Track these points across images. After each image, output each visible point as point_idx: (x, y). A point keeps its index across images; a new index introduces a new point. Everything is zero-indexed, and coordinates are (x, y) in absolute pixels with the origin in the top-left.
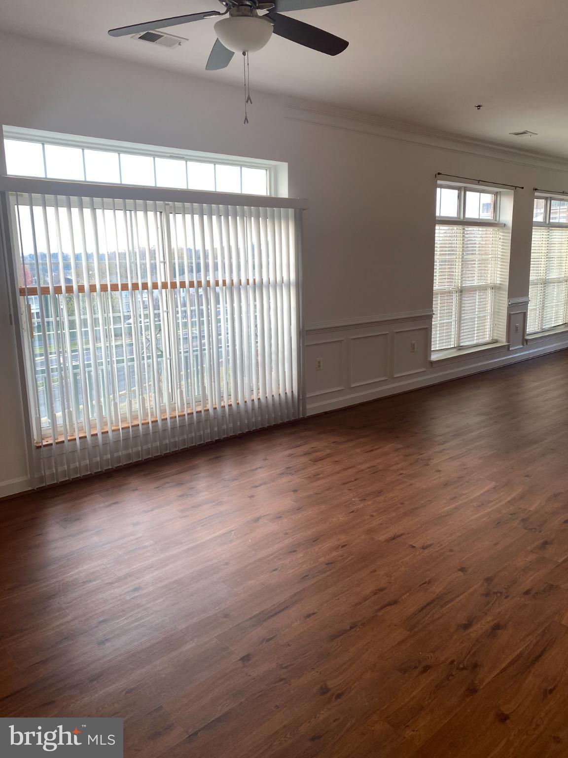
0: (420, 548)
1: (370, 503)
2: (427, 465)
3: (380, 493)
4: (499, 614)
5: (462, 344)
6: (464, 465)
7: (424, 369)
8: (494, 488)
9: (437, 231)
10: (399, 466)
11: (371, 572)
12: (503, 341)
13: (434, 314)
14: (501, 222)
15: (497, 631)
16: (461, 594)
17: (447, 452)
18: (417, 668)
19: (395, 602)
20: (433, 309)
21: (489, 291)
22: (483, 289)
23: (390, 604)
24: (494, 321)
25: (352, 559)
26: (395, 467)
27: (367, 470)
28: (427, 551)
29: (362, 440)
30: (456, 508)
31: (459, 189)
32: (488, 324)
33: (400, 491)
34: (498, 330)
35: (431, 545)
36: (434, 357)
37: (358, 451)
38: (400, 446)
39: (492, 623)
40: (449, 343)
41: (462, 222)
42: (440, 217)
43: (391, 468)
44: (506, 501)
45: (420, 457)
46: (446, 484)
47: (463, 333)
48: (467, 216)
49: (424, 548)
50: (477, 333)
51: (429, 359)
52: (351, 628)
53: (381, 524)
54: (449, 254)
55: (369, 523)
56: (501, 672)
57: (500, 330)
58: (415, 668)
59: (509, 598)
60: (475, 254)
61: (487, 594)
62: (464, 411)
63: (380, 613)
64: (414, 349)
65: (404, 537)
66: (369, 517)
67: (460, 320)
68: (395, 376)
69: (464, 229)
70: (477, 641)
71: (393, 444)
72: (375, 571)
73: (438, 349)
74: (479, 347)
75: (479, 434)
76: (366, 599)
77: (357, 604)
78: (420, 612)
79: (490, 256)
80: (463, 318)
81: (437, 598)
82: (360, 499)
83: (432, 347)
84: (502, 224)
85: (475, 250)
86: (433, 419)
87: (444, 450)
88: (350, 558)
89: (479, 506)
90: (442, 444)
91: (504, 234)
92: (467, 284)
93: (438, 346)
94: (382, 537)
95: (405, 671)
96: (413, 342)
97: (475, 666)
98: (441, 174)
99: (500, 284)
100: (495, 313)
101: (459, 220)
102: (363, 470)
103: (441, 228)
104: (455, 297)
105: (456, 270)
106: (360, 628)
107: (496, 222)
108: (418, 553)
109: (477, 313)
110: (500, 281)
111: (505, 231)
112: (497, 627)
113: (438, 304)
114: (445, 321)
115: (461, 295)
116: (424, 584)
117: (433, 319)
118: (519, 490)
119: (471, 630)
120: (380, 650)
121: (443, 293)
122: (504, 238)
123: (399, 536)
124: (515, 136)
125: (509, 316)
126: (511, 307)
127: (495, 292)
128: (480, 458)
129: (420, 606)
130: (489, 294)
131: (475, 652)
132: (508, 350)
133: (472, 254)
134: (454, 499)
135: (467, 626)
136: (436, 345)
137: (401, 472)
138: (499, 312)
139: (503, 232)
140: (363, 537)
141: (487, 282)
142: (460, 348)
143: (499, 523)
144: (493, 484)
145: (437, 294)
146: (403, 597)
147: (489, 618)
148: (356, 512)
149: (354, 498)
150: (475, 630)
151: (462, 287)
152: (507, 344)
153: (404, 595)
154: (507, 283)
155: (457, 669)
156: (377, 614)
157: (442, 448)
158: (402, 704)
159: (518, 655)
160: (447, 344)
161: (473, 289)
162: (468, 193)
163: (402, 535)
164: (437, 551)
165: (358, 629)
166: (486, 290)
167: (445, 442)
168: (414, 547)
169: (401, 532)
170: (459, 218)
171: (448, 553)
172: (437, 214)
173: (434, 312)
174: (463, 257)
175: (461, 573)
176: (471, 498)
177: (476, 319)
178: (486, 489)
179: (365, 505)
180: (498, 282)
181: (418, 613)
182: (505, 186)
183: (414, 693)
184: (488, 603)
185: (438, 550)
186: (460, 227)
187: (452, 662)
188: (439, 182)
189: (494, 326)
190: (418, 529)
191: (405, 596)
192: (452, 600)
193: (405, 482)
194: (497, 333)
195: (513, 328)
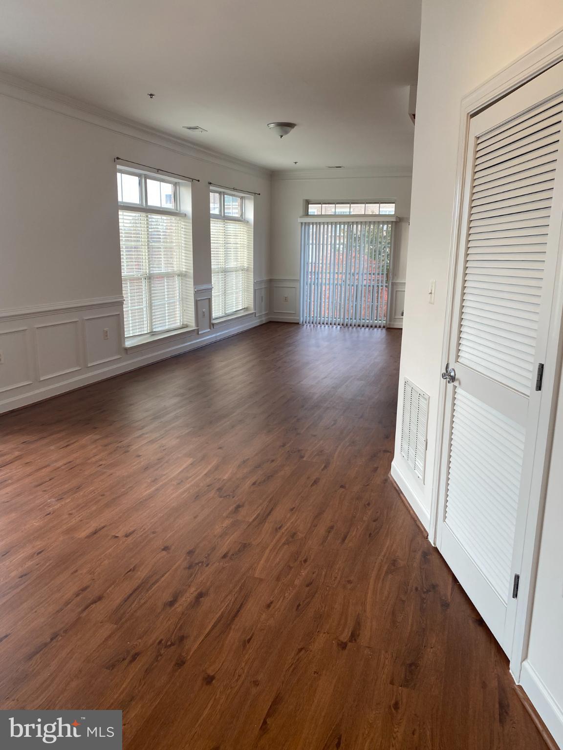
0: (123, 536)
1: (68, 500)
2: (128, 451)
3: (78, 488)
4: (201, 583)
5: (154, 330)
6: (163, 447)
7: (118, 357)
8: (191, 464)
9: (120, 217)
10: (97, 457)
11: (72, 573)
12: (193, 326)
13: (124, 300)
14: (181, 212)
15: (201, 599)
16: (165, 573)
17: (146, 436)
18: (126, 659)
19: (100, 598)
20: (123, 295)
21: (176, 278)
22: (169, 276)
23: (94, 602)
24: (183, 306)
25: (49, 565)
26: (93, 459)
27: (63, 467)
28: (130, 538)
29: (54, 436)
30: (157, 490)
31: (139, 176)
32: (178, 310)
33: (100, 483)
34: (187, 316)
35: (134, 531)
36: (128, 344)
37: (52, 448)
38: (98, 437)
39: (196, 593)
40: (143, 329)
41: (145, 209)
42: (122, 202)
43: (89, 461)
44: (203, 474)
45: (119, 445)
46: (146, 468)
47: (155, 318)
48: (150, 203)
49: (127, 536)
50: (168, 319)
51: (123, 346)
52: (52, 639)
53: (81, 521)
54: (134, 241)
55: (68, 522)
56: (206, 637)
57: (189, 315)
58: (124, 659)
59: (209, 566)
60: (160, 241)
61: (190, 567)
62: (162, 393)
63: (85, 614)
64: (107, 336)
65: (105, 529)
66: (67, 516)
67: (151, 306)
68: (89, 366)
69: (147, 216)
70: (183, 613)
71: (91, 436)
72: (76, 571)
73: (131, 335)
74: (170, 332)
75: (175, 414)
76: (67, 603)
77: (58, 612)
78: (126, 601)
79: (175, 244)
80: (153, 305)
81: (142, 583)
82: (57, 499)
83: (125, 333)
84: (182, 214)
85: (160, 238)
86: (131, 405)
87: (143, 434)
88: (47, 564)
89: (179, 484)
90: (141, 429)
91: (186, 224)
92: (156, 271)
93: (131, 332)
94: (83, 534)
95: (113, 666)
96: (105, 329)
97: (182, 639)
98: (120, 159)
99: (186, 272)
100: (183, 300)
101: (142, 207)
102: (59, 468)
103: (125, 214)
104: (144, 284)
105: (143, 257)
106: (62, 636)
107: (177, 212)
108: (121, 542)
109: (166, 299)
110: (186, 269)
111: (187, 221)
112: (201, 595)
113: (128, 290)
114: (136, 307)
115: (150, 282)
116: (129, 571)
117: (124, 306)
118: (214, 462)
119: (176, 605)
120: (86, 653)
121: (132, 279)
122: (186, 227)
123: (100, 529)
124: (188, 130)
125: (196, 302)
126: (197, 293)
127: (182, 279)
128: (178, 438)
129: (126, 595)
130: (177, 281)
131: (181, 625)
132: (198, 334)
133: (157, 242)
134: (155, 481)
135: (171, 604)
136: (129, 331)
137: (101, 463)
138: (187, 298)
139: (184, 222)
140: (61, 539)
141: (173, 270)
142: (152, 333)
143: (197, 497)
144: (190, 460)
145: (126, 280)
146: (108, 591)
147: (193, 589)
148: (53, 514)
149: (49, 499)
150: (180, 605)
151: (150, 274)
152: (196, 328)
153: (108, 588)
154: (191, 271)
155: (165, 648)
156: (81, 616)
157: (141, 434)
158: (112, 701)
159: (219, 617)
160: (140, 330)
161: (161, 276)
162: (148, 181)
163: (103, 527)
164: (141, 536)
165: (60, 638)
166: (174, 277)
167: (143, 427)
168: (117, 537)
169: (103, 525)
170: (143, 206)
171: (152, 536)
172: (120, 199)
173: (124, 299)
174: (148, 245)
175: (164, 553)
176: (172, 477)
177: (166, 306)
178: (184, 466)
179: (62, 505)
180: (184, 270)
181: (124, 603)
182: (184, 177)
183: (124, 686)
184: (191, 575)
185: (141, 534)
186: (144, 214)
187: (160, 642)
188: (119, 167)
189: (184, 311)
190: (120, 518)
191: (110, 589)
192: (157, 582)
193: (105, 473)
194: (187, 319)
195: (200, 313)
